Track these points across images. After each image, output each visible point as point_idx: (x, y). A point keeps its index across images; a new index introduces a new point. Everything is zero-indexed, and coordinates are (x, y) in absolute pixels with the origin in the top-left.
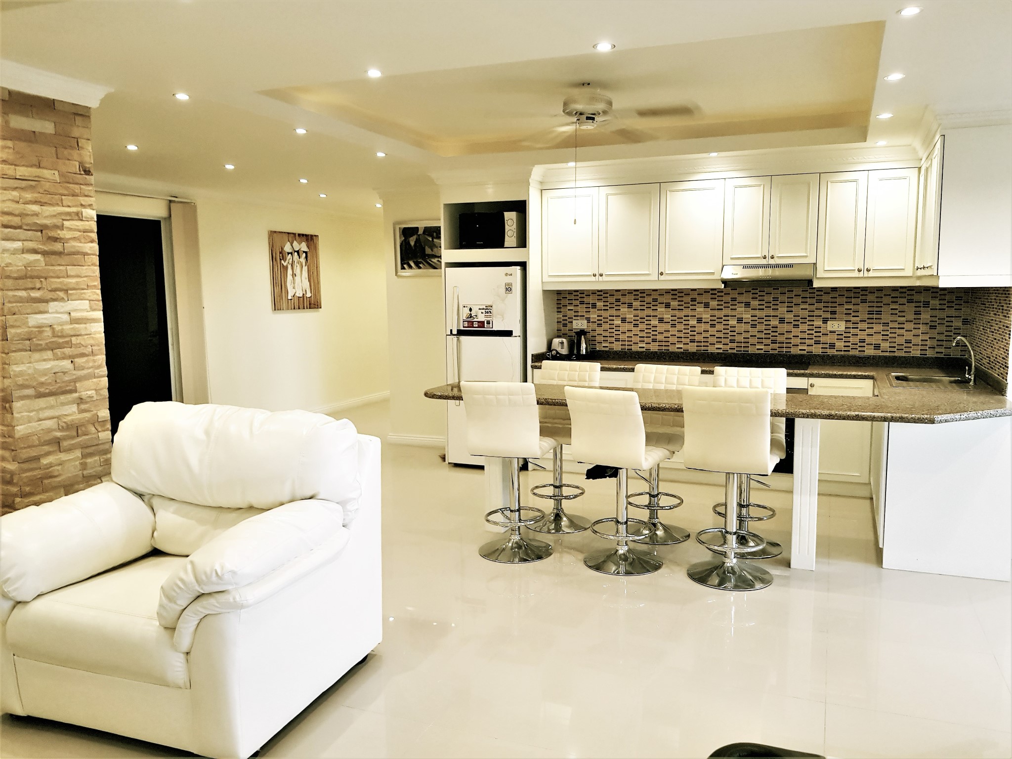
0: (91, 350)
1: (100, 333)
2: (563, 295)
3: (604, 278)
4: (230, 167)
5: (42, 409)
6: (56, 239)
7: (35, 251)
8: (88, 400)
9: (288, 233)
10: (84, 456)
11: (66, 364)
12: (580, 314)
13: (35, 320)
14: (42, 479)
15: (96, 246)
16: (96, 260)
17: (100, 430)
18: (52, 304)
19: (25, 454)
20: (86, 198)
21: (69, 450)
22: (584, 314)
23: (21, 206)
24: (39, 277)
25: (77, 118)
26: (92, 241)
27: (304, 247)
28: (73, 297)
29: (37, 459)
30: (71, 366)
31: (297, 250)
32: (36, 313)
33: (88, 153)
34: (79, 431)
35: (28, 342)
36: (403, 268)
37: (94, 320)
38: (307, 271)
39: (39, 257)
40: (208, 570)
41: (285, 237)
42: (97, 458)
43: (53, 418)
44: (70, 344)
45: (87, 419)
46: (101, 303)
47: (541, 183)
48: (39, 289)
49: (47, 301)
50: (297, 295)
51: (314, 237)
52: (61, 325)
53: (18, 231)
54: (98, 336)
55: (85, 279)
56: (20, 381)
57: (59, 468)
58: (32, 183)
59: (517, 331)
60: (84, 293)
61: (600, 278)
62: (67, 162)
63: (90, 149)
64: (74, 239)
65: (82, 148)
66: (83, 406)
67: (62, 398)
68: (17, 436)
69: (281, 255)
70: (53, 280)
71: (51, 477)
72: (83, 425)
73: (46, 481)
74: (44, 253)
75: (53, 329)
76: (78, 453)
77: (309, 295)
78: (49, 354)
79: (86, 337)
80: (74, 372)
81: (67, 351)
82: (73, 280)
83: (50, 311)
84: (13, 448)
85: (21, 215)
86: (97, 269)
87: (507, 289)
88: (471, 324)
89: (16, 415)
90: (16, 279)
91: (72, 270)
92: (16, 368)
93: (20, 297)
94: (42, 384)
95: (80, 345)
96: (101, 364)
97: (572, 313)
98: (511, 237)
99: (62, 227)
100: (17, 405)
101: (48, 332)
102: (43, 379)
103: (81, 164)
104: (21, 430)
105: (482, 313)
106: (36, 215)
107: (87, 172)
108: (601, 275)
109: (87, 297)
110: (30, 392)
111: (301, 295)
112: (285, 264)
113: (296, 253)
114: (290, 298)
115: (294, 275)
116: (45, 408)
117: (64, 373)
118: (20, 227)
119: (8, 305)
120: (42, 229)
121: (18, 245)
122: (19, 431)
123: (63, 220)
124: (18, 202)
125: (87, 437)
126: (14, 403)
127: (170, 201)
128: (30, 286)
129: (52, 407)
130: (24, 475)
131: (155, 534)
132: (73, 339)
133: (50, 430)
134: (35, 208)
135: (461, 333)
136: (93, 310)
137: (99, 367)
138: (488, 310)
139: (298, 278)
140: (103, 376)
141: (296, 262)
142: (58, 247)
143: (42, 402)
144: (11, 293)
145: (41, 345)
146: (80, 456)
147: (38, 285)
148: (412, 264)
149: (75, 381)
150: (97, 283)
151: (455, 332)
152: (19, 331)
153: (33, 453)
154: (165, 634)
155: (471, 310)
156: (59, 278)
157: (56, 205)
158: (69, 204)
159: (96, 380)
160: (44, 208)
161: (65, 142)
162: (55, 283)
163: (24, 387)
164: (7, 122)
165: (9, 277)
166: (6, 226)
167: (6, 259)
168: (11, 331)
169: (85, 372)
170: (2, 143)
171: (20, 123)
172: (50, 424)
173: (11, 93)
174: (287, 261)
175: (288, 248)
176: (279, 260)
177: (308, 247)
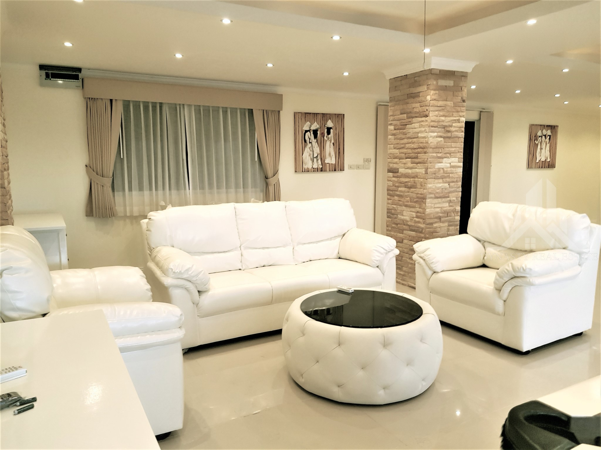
0: (456, 180)
1: (461, 172)
4: (518, 92)
6: (449, 131)
7: (441, 137)
8: (453, 201)
9: (541, 125)
10: (449, 226)
13: (438, 165)
14: (433, 232)
15: (463, 134)
16: (463, 140)
17: (456, 215)
18: (445, 159)
19: (428, 221)
20: (462, 113)
21: (443, 222)
23: (438, 118)
24: (441, 148)
25: (463, 78)
26: (462, 132)
27: (549, 133)
28: (453, 157)
29: (432, 224)
30: (448, 186)
31: (545, 134)
32: (438, 163)
33: (464, 94)
34: (448, 215)
35: (434, 175)
37: (459, 167)
38: (549, 146)
39: (442, 139)
40: (519, 267)
42: (453, 227)
43: (439, 208)
44: (449, 177)
45: (452, 210)
46: (462, 160)
48: (441, 153)
49: (443, 158)
50: (542, 160)
51: (556, 127)
52: (447, 168)
53: (436, 128)
54: (459, 174)
55: (458, 149)
56: (430, 191)
57: (439, 229)
58: (442, 108)
60: (457, 155)
62: (457, 97)
63: (466, 91)
64: (455, 131)
65: (463, 91)
66: (451, 204)
67: (444, 200)
68: (426, 213)
70: (446, 149)
71: (437, 232)
72: (450, 212)
73: (434, 234)
74: (444, 138)
75: (444, 170)
76: (446, 224)
77: (549, 160)
78: (441, 181)
79: (455, 174)
80: (449, 189)
81: (448, 179)
82: (453, 149)
83: (444, 162)
84: (424, 218)
85: (439, 122)
86: (463, 144)
89: (427, 205)
90: (433, 148)
91: (453, 145)
92: (430, 186)
93: (434, 156)
94: (437, 193)
95: (452, 177)
96: (460, 186)
99: (451, 126)
100: (428, 201)
101: (442, 171)
102: (438, 191)
103: (462, 98)
104: (428, 211)
106: (443, 121)
107: (464, 101)
110: (433, 196)
111: (544, 160)
112: (537, 143)
113: (544, 136)
114: (537, 161)
115: (541, 149)
116: (437, 203)
117: (446, 189)
119: (429, 159)
120: (444, 127)
121: (435, 134)
122: (427, 211)
123: (453, 123)
124: (437, 116)
125: (450, 218)
126: (427, 200)
127: (481, 112)
128: (437, 151)
129: (439, 203)
130: (427, 230)
131: (485, 257)
132: (451, 175)
133: (438, 213)
134: (443, 118)
136: (459, 162)
139: (543, 151)
140: (459, 192)
141: (543, 142)
142: (449, 135)
143: (436, 201)
144: (431, 154)
145: (439, 176)
146: (447, 225)
147: (440, 151)
149: (449, 193)
150: (462, 150)
152: (432, 170)
153: (431, 221)
154: (496, 292)
156: (448, 148)
157: (451, 116)
158: (456, 116)
159: (456, 193)
160: (447, 118)
161: (457, 89)
162: (447, 150)
163: (430, 193)
164: (437, 83)
165: (431, 148)
166: (432, 127)
167: (431, 140)
168: (429, 170)
169: (453, 189)
170: (434, 92)
171: (443, 82)
172: (438, 210)
173: (440, 71)
174: (538, 141)
175: (539, 134)
176: (534, 140)
177: (552, 133)
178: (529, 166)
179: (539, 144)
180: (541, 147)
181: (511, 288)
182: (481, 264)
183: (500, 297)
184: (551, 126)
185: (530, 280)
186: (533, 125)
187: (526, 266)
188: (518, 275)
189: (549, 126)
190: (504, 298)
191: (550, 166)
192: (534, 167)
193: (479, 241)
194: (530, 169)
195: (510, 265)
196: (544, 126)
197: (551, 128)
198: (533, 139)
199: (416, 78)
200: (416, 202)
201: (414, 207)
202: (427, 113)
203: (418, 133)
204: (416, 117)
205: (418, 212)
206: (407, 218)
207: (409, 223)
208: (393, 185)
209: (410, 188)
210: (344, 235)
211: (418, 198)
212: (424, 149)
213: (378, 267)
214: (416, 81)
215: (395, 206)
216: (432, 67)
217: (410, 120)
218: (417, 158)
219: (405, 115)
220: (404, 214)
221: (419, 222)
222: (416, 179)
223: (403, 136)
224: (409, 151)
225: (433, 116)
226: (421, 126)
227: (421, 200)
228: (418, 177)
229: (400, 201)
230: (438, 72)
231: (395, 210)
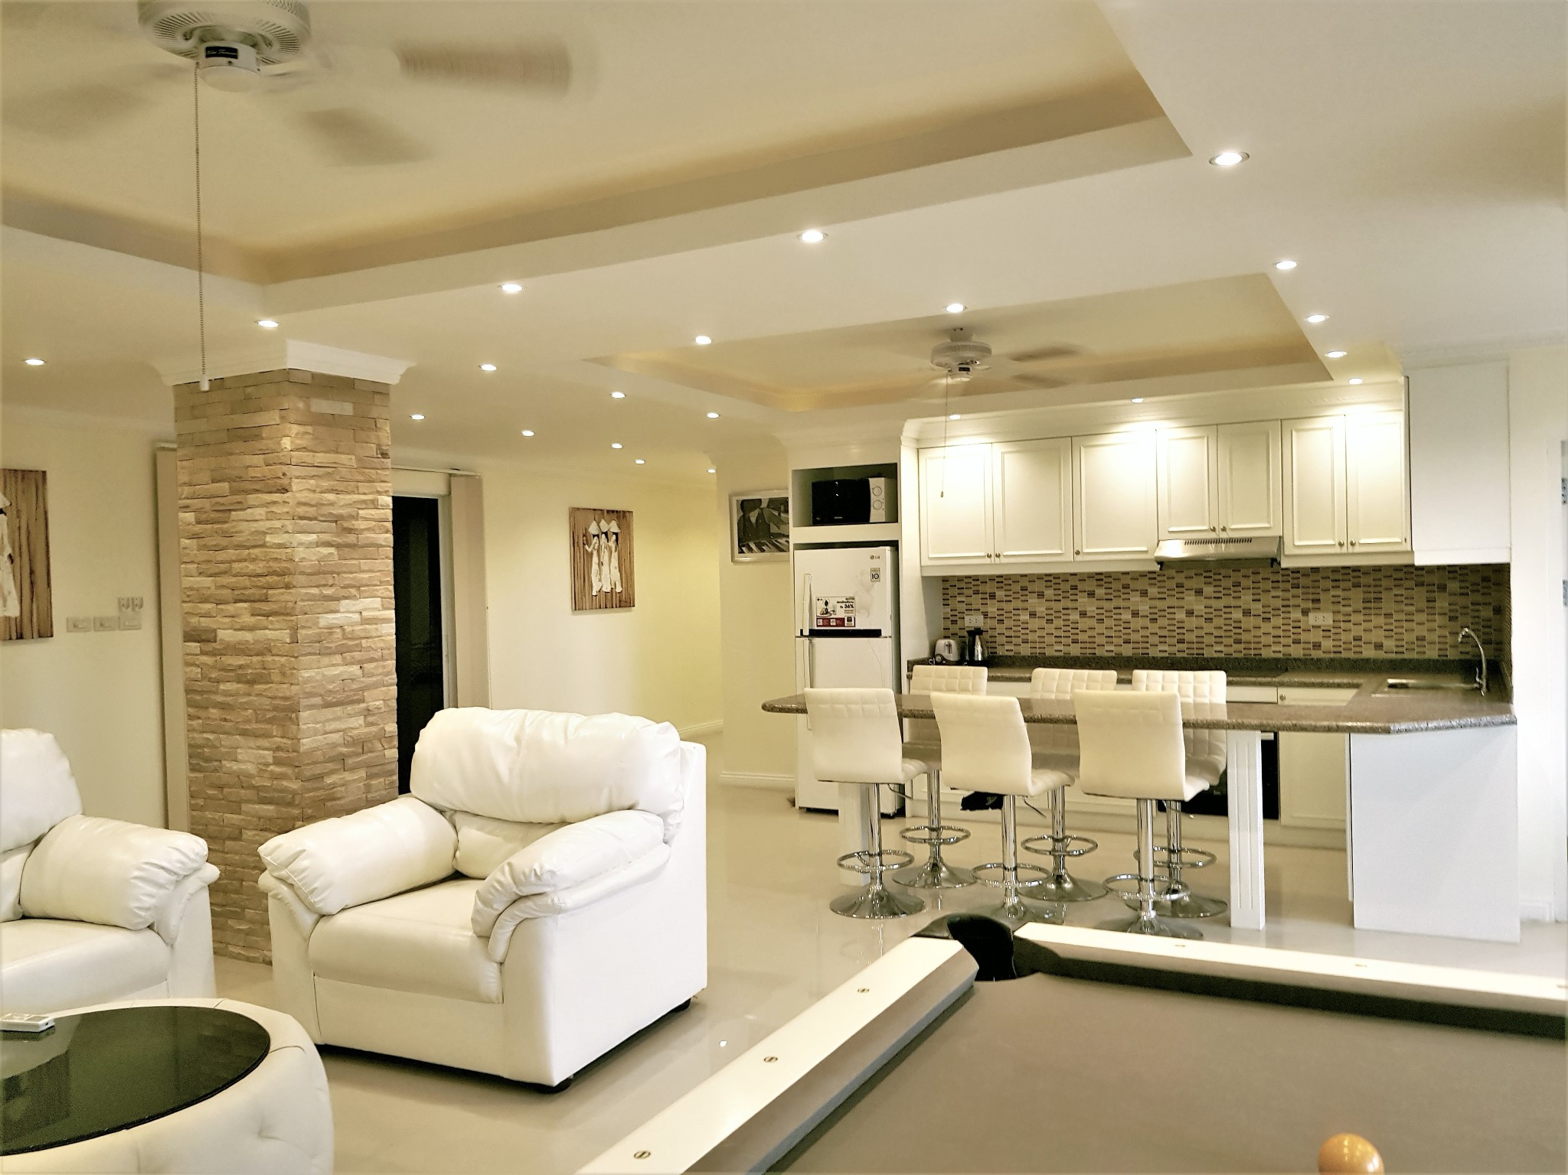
0: (380, 654)
1: (390, 635)
2: (949, 583)
3: (1003, 560)
4: (528, 433)
5: (328, 720)
6: (350, 531)
7: (329, 544)
8: (376, 711)
9: (594, 510)
10: (370, 777)
11: (355, 669)
12: (973, 607)
13: (326, 620)
14: (324, 801)
15: (390, 537)
16: (390, 552)
17: (386, 747)
18: (344, 602)
19: (308, 772)
20: (383, 484)
21: (353, 769)
22: (980, 606)
23: (317, 495)
24: (332, 573)
25: (377, 397)
26: (387, 531)
27: (614, 527)
28: (366, 595)
29: (320, 777)
30: (359, 672)
31: (604, 531)
32: (327, 613)
33: (385, 435)
34: (365, 748)
35: (318, 645)
36: (742, 552)
37: (386, 620)
38: (617, 558)
39: (332, 550)
40: (527, 871)
41: (591, 515)
42: (382, 780)
43: (339, 731)
44: (359, 648)
45: (373, 733)
46: (393, 601)
47: (918, 440)
48: (331, 586)
49: (338, 599)
50: (604, 589)
51: (627, 514)
52: (352, 626)
53: (314, 522)
54: (388, 638)
55: (378, 574)
56: (308, 688)
57: (343, 789)
58: (329, 471)
59: (887, 630)
60: (377, 590)
61: (997, 559)
62: (365, 445)
63: (388, 429)
64: (368, 529)
65: (380, 429)
66: (370, 719)
67: (349, 708)
68: (302, 749)
69: (585, 538)
70: (345, 576)
71: (339, 799)
72: (370, 741)
73: (328, 804)
74: (338, 546)
75: (344, 630)
76: (362, 773)
77: (619, 589)
78: (338, 659)
79: (376, 639)
80: (362, 679)
81: (357, 655)
82: (366, 576)
83: (342, 610)
84: (297, 764)
85: (319, 505)
86: (391, 562)
87: (873, 576)
88: (827, 622)
89: (302, 727)
90: (310, 574)
91: (365, 564)
92: (306, 674)
93: (313, 595)
94: (330, 692)
95: (369, 649)
96: (391, 670)
97: (963, 607)
98: (877, 511)
99: (356, 517)
100: (304, 715)
101: (338, 634)
102: (331, 687)
103: (379, 446)
104: (306, 743)
105: (841, 607)
106: (332, 504)
107: (385, 455)
108: (998, 556)
109: (379, 594)
110: (318, 700)
111: (609, 590)
112: (589, 550)
113: (604, 536)
114: (594, 593)
115: (600, 564)
116: (332, 720)
117: (353, 680)
118: (315, 519)
119: (300, 603)
120: (336, 519)
121: (313, 537)
122: (303, 745)
123: (359, 509)
124: (314, 491)
125: (369, 754)
126: (300, 713)
127: (450, 475)
128: (323, 582)
129: (337, 719)
130: (307, 795)
131: (458, 854)
132: (364, 641)
133: (334, 745)
134: (331, 497)
135: (814, 633)
136: (385, 608)
137: (388, 674)
138: (849, 603)
139: (605, 568)
140: (391, 685)
141: (603, 547)
142: (351, 538)
143: (328, 713)
144: (304, 591)
145: (331, 648)
146: (364, 775)
147: (331, 582)
148: (753, 546)
149: (362, 689)
150: (391, 578)
151: (805, 632)
152: (310, 632)
153: (318, 770)
154: (479, 943)
155: (826, 604)
156: (352, 573)
157: (353, 492)
158: (366, 492)
159: (383, 689)
160: (340, 496)
161: (361, 425)
162: (348, 578)
163: (311, 695)
164: (308, 406)
165: (302, 573)
166: (301, 518)
167: (300, 553)
168: (302, 633)
169: (374, 679)
170: (302, 429)
171: (323, 406)
172: (336, 737)
173: (314, 375)
174: (592, 547)
175: (593, 529)
176: (581, 545)
177: (619, 527)
178: (578, 606)
179: (595, 553)
180: (599, 560)
181: (513, 928)
182: (449, 872)
183: (489, 957)
184: (617, 511)
185: (553, 901)
186: (578, 509)
187: (541, 868)
188: (526, 891)
190: (499, 957)
191: (623, 604)
192: (587, 608)
193: (442, 812)
194: (580, 612)
195: (507, 868)
196: (602, 511)
197: (618, 518)
198: (580, 541)
199: (249, 390)
200: (271, 721)
201: (267, 735)
202: (285, 481)
203: (265, 533)
204: (257, 491)
205: (278, 749)
206: (251, 768)
207: (255, 782)
208: (204, 677)
209: (252, 682)
210: (37, 842)
211: (275, 708)
212: (284, 575)
213: (150, 927)
214: (248, 398)
215: (211, 736)
216: (290, 364)
217: (239, 498)
218: (266, 600)
219: (226, 485)
220: (240, 757)
221: (282, 777)
222: (269, 658)
223: (224, 542)
224: (245, 581)
225: (301, 489)
226: (271, 516)
227: (286, 713)
228: (274, 652)
229: (225, 720)
230: (308, 380)
231: (214, 747)
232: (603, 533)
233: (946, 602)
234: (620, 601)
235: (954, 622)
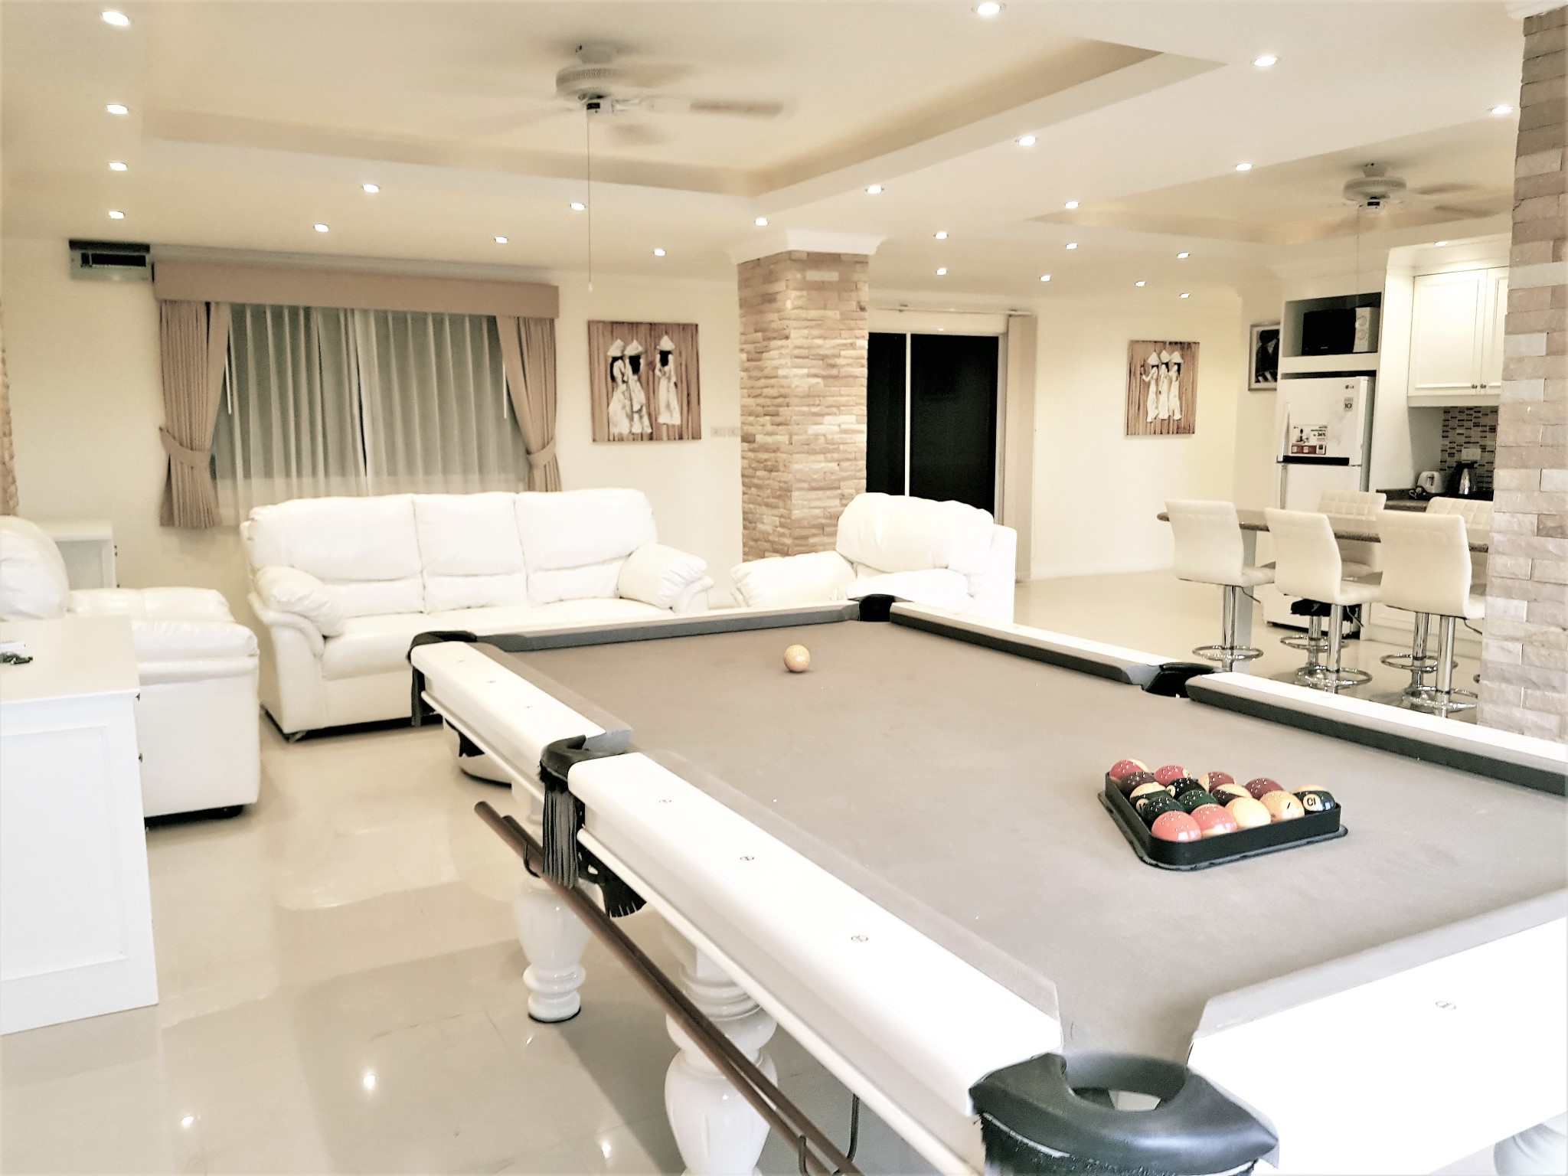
0: (855, 456)
1: (862, 442)
2: (1450, 415)
3: (1488, 391)
5: (812, 500)
6: (833, 366)
7: (816, 376)
8: (850, 496)
11: (834, 466)
12: (1472, 440)
13: (813, 429)
15: (864, 370)
16: (865, 382)
18: (827, 418)
22: (1479, 440)
23: (810, 341)
24: (819, 396)
25: (858, 265)
26: (863, 366)
27: (1176, 357)
28: (844, 412)
29: (806, 537)
30: (837, 468)
31: (1165, 361)
32: (814, 424)
33: (864, 294)
35: (806, 447)
36: (1258, 381)
38: (1178, 387)
39: (819, 380)
44: (837, 450)
46: (866, 418)
47: (1414, 268)
48: (818, 405)
49: (823, 415)
50: (1161, 417)
51: (1193, 346)
52: (832, 435)
53: (806, 360)
54: (861, 445)
55: (854, 397)
56: (798, 476)
58: (818, 323)
59: (1356, 457)
60: (853, 410)
61: (1483, 390)
62: (847, 303)
63: (866, 290)
64: (848, 365)
65: (860, 290)
66: (845, 501)
67: (829, 493)
68: (793, 518)
69: (1142, 369)
70: (828, 398)
74: (824, 377)
75: (826, 437)
77: (1177, 416)
78: (821, 457)
79: (851, 445)
80: (841, 473)
81: (836, 455)
82: (844, 399)
83: (825, 423)
85: (809, 348)
86: (865, 389)
87: (1346, 406)
88: (1301, 449)
89: (793, 502)
90: (801, 397)
91: (844, 390)
92: (797, 466)
93: (804, 411)
94: (814, 480)
95: (846, 451)
96: (862, 468)
97: (1462, 439)
98: (1361, 342)
99: (839, 356)
100: (795, 494)
101: (822, 440)
102: (815, 477)
103: (858, 303)
104: (796, 514)
105: (1315, 435)
106: (820, 347)
107: (862, 309)
108: (1483, 387)
109: (854, 412)
110: (806, 485)
111: (1166, 417)
112: (1147, 379)
113: (1164, 366)
114: (1149, 420)
115: (1158, 392)
116: (816, 499)
117: (832, 473)
118: (807, 357)
119: (794, 418)
120: (823, 358)
121: (805, 371)
123: (841, 350)
124: (807, 338)
126: (793, 493)
127: (1010, 316)
128: (811, 403)
129: (820, 499)
132: (841, 447)
133: (817, 517)
134: (819, 342)
135: (1287, 460)
136: (858, 422)
137: (860, 470)
138: (1321, 432)
139: (1163, 397)
140: (862, 478)
141: (1162, 376)
142: (834, 372)
143: (813, 494)
144: (796, 409)
145: (816, 449)
147: (817, 402)
148: (1268, 376)
149: (840, 480)
150: (864, 401)
151: (1281, 459)
152: (800, 437)
153: (803, 533)
155: (1302, 431)
156: (833, 396)
157: (836, 338)
158: (846, 337)
159: (855, 481)
160: (827, 341)
161: (846, 286)
162: (831, 400)
163: (801, 481)
164: (804, 277)
165: (795, 396)
166: (797, 357)
167: (795, 382)
168: (795, 438)
169: (849, 473)
170: (798, 293)
171: (814, 275)
172: (817, 512)
173: (809, 254)
174: (1150, 375)
175: (1153, 360)
176: (1139, 373)
177: (1182, 357)
178: (1130, 430)
179: (1153, 383)
180: (1157, 388)
184: (1181, 343)
186: (1138, 342)
189: (1176, 343)
191: (1181, 430)
192: (1141, 433)
193: (850, 562)
194: (1132, 436)
196: (1164, 343)
197: (1182, 349)
198: (1138, 371)
199: (772, 266)
200: (779, 497)
201: (776, 507)
202: (786, 332)
203: (777, 368)
204: (774, 338)
205: (782, 516)
206: (768, 528)
207: (771, 538)
208: (750, 467)
209: (771, 471)
210: (630, 555)
211: (781, 489)
212: (784, 398)
213: (671, 608)
214: (771, 272)
215: (751, 506)
216: (790, 248)
217: (765, 343)
218: (777, 415)
219: (760, 334)
220: (765, 521)
221: (782, 535)
222: (779, 454)
223: (759, 374)
224: (768, 402)
225: (797, 337)
226: (781, 356)
227: (784, 493)
228: (781, 450)
229: (759, 496)
230: (805, 257)
231: (752, 513)
232: (1163, 364)
233: (1446, 434)
234: (1178, 428)
235: (1451, 455)
